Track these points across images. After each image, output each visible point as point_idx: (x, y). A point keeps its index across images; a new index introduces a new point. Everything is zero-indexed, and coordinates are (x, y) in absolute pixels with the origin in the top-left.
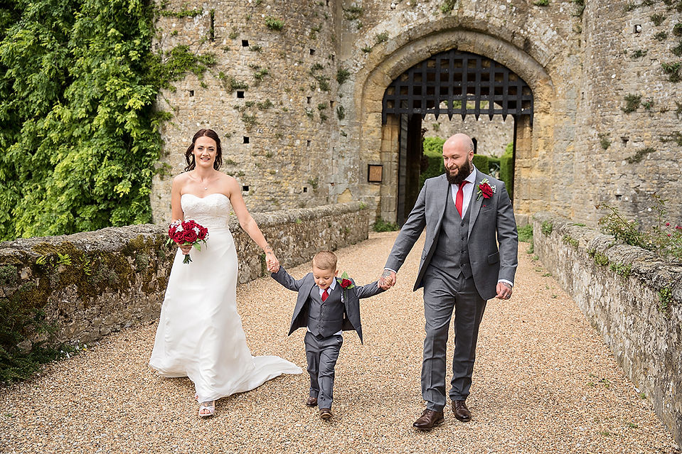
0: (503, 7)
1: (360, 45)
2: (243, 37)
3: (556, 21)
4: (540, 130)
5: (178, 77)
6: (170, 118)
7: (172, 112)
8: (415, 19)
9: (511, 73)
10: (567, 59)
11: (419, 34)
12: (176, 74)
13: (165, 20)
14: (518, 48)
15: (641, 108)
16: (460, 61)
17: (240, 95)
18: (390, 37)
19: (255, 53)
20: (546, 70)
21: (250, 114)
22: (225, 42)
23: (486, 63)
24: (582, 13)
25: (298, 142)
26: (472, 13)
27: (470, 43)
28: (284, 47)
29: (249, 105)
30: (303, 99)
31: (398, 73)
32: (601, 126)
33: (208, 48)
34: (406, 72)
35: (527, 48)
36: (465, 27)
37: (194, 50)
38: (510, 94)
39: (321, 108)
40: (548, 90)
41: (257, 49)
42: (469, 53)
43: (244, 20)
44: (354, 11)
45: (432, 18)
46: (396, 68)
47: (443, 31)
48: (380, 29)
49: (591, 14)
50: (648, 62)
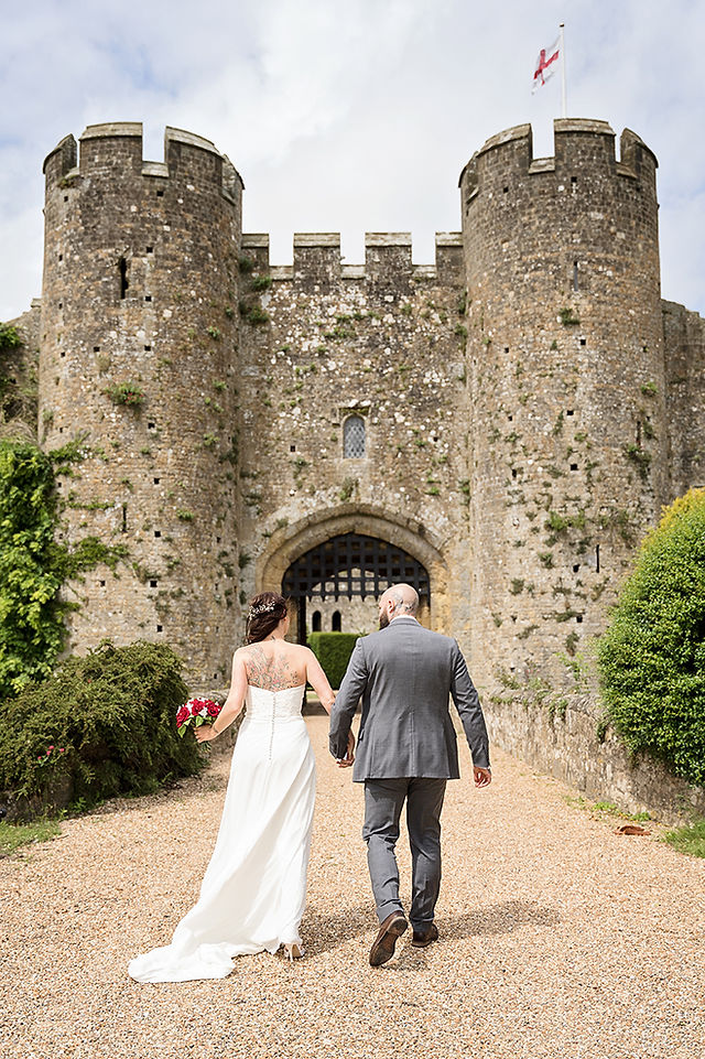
0: (398, 495)
1: (260, 530)
2: (156, 528)
3: (446, 509)
4: (438, 609)
5: (87, 568)
6: (76, 609)
7: (80, 603)
8: (314, 505)
9: (407, 554)
10: (458, 543)
11: (318, 519)
12: (86, 564)
13: (73, 511)
14: (413, 533)
15: (525, 590)
16: (358, 544)
17: (154, 585)
18: (291, 522)
19: (167, 544)
20: (440, 553)
21: (163, 603)
22: (137, 533)
23: (383, 546)
24: (469, 502)
25: (208, 629)
26: (369, 501)
27: (367, 527)
28: (194, 537)
29: (162, 594)
30: (211, 586)
31: (297, 557)
32: (493, 606)
33: (121, 539)
34: (305, 555)
35: (421, 532)
36: (363, 512)
37: (105, 541)
38: (407, 575)
39: (228, 593)
40: (443, 571)
41: (169, 540)
42: (367, 537)
43: (157, 512)
44: (253, 497)
45: (331, 505)
46: (295, 552)
47: (341, 516)
48: (279, 515)
49: (477, 506)
50: (527, 551)
